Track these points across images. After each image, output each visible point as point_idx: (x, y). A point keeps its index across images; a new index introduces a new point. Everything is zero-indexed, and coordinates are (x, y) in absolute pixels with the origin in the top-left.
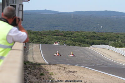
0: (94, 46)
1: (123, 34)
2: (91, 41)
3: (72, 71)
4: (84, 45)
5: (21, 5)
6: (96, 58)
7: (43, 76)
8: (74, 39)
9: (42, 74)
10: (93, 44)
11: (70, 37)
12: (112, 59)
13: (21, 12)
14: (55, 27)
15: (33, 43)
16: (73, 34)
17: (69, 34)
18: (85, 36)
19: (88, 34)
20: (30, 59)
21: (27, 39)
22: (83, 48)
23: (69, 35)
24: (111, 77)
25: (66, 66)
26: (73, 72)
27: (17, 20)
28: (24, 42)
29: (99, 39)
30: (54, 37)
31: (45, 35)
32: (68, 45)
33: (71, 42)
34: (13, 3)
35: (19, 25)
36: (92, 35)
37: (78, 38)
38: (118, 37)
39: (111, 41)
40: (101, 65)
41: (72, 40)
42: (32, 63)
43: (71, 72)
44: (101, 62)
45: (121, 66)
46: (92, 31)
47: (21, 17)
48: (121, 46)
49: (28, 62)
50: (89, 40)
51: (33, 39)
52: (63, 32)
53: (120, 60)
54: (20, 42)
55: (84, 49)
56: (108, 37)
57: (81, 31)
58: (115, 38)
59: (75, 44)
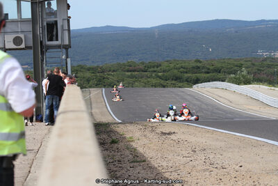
0: (199, 85)
1: (248, 59)
2: (194, 76)
3: (167, 132)
4: (182, 84)
5: (66, 21)
6: (205, 107)
7: (116, 145)
8: (163, 75)
9: (113, 142)
10: (197, 81)
11: (155, 71)
12: (234, 106)
14: (128, 55)
15: (90, 87)
16: (160, 65)
17: (154, 67)
22: (180, 89)
23: (152, 69)
24: (238, 138)
25: (156, 124)
26: (170, 134)
29: (208, 73)
30: (127, 73)
31: (110, 71)
32: (152, 86)
33: (159, 81)
36: (194, 65)
37: (169, 72)
38: (240, 66)
39: (230, 73)
40: (215, 118)
41: (160, 78)
43: (165, 134)
44: (215, 113)
45: (251, 118)
46: (194, 59)
48: (247, 82)
50: (189, 75)
51: (88, 81)
52: (143, 63)
53: (248, 107)
55: (183, 92)
56: (223, 67)
57: (175, 60)
58: (236, 68)
59: (165, 84)
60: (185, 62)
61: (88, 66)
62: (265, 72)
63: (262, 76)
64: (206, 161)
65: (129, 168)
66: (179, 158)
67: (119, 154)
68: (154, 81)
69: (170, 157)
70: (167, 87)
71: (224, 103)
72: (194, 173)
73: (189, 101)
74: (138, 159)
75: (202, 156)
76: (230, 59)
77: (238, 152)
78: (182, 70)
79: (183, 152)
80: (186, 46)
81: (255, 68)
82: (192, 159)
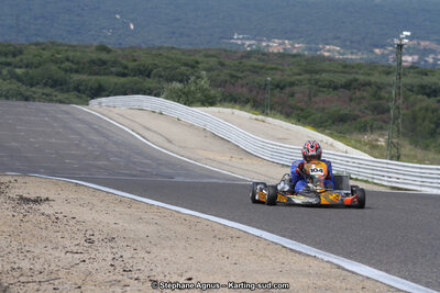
0: (103, 99)
2: (93, 80)
3: (33, 196)
4: (66, 95)
8: (26, 74)
10: (99, 92)
11: (9, 64)
12: (176, 149)
16: (21, 52)
17: (6, 55)
18: (68, 60)
19: (79, 54)
22: (64, 107)
23: (3, 59)
24: (184, 218)
25: (5, 179)
26: (37, 201)
29: (124, 75)
33: (14, 86)
36: (94, 56)
37: (39, 70)
38: (194, 65)
39: (170, 80)
40: (134, 173)
41: (19, 79)
43: (27, 200)
44: (134, 163)
46: (95, 44)
48: (209, 101)
50: (84, 77)
53: (205, 154)
55: (67, 113)
56: (156, 66)
57: (52, 43)
58: (183, 68)
59: (28, 93)
60: (74, 48)
62: (245, 81)
63: (240, 90)
64: (116, 263)
66: (56, 253)
68: (6, 86)
69: (37, 252)
70: (34, 99)
71: (154, 144)
72: (88, 289)
73: (79, 134)
75: (106, 254)
76: (173, 48)
77: (186, 249)
78: (67, 64)
79: (67, 243)
80: (78, 15)
81: (225, 71)
82: (85, 256)
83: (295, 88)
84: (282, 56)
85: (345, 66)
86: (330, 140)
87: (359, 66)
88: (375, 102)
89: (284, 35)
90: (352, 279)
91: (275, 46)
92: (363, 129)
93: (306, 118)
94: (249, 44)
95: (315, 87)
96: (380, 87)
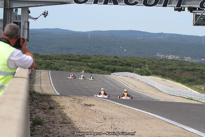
0: (116, 73)
1: (150, 59)
2: (112, 67)
4: (102, 72)
7: (52, 111)
8: (92, 65)
9: (51, 108)
10: (114, 71)
11: (86, 62)
12: (137, 89)
13: (26, 31)
14: (68, 49)
15: (41, 69)
16: (90, 58)
20: (37, 89)
21: (33, 64)
22: (102, 75)
23: (84, 60)
24: (136, 112)
25: (81, 98)
26: (90, 105)
27: (22, 41)
28: (29, 68)
29: (122, 66)
30: (67, 61)
31: (55, 59)
33: (88, 68)
34: (16, 19)
35: (23, 47)
36: (113, 59)
37: (96, 63)
38: (144, 63)
39: (137, 67)
41: (89, 66)
42: (39, 94)
43: (87, 105)
46: (114, 55)
47: (26, 37)
48: (148, 74)
49: (35, 92)
50: (110, 66)
51: (40, 65)
52: (78, 55)
53: (146, 91)
54: (24, 68)
55: (103, 77)
56: (132, 63)
57: (100, 55)
58: (141, 64)
59: (92, 71)
60: (107, 57)
61: (41, 54)
62: (160, 68)
63: (158, 71)
64: (112, 126)
65: (59, 127)
66: (94, 123)
67: (54, 116)
69: (88, 122)
70: (94, 73)
71: (131, 88)
73: (107, 84)
74: (66, 121)
75: (109, 123)
76: (138, 57)
77: (135, 122)
78: (105, 62)
79: (98, 119)
80: (109, 47)
81: (154, 65)
82: (103, 124)
83: (176, 71)
84: (172, 60)
85: (192, 64)
86: (186, 87)
87: (197, 64)
88: (201, 75)
89: (173, 54)
90: (187, 133)
91: (170, 57)
92: (197, 84)
93: (179, 80)
94: (162, 56)
95: (182, 71)
96: (202, 71)
